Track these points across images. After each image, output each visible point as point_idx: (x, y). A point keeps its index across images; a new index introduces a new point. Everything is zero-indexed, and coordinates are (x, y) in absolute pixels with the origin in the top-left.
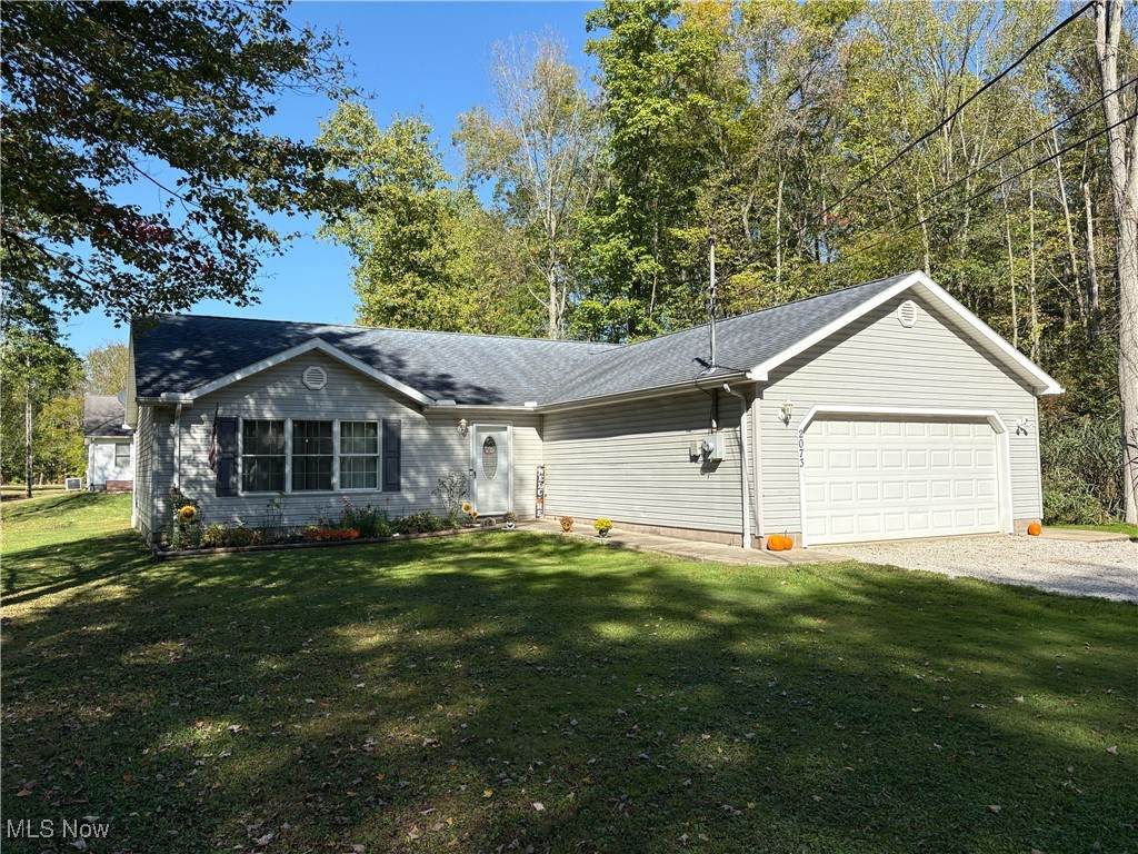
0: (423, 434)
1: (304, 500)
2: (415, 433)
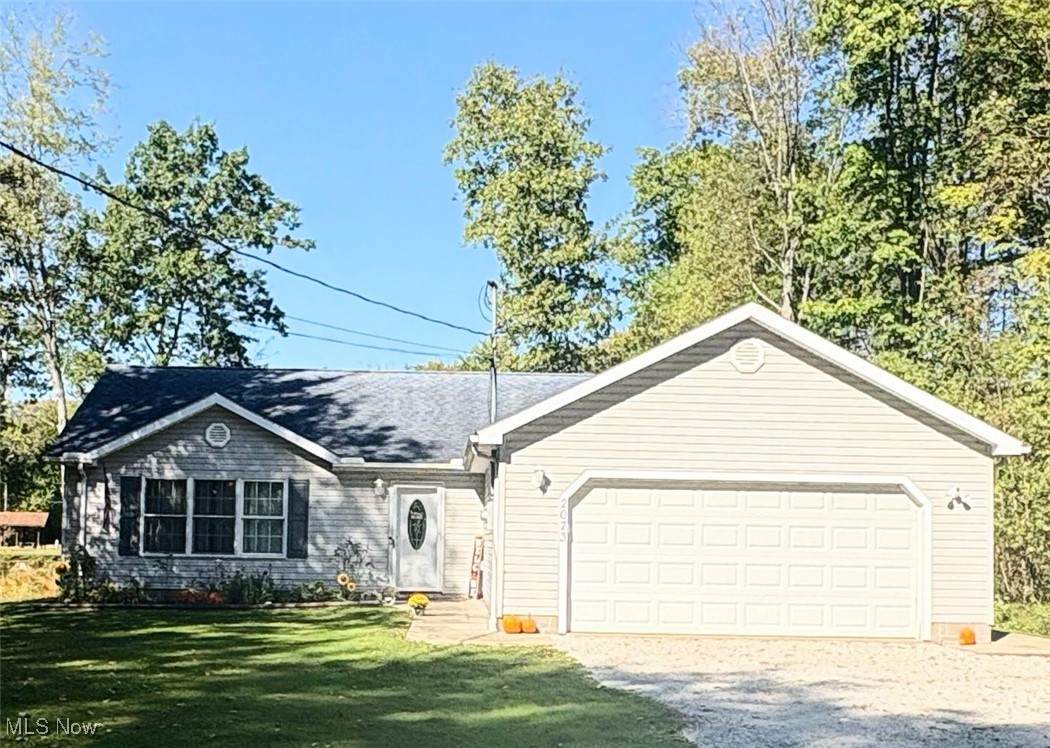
0: (333, 497)
1: (201, 563)
2: (325, 496)
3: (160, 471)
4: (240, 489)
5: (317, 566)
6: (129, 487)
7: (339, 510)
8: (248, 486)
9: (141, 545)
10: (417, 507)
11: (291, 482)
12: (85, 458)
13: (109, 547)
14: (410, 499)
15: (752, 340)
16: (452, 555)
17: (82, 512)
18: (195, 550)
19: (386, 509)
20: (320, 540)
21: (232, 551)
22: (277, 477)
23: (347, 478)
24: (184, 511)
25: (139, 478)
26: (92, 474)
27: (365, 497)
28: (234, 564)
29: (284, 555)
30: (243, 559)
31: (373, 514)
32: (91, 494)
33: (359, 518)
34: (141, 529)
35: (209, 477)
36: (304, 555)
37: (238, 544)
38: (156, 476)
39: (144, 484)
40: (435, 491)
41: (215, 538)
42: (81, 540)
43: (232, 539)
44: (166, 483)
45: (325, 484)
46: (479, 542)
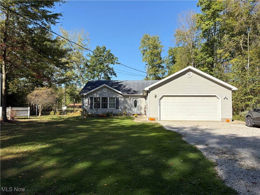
0: (123, 99)
1: (103, 110)
2: (122, 99)
3: (96, 96)
4: (108, 98)
5: (120, 110)
6: (91, 98)
7: (123, 101)
8: (110, 98)
9: (93, 107)
10: (136, 101)
11: (116, 97)
12: (85, 94)
13: (89, 108)
14: (134, 100)
15: (190, 72)
16: (141, 108)
17: (84, 102)
18: (102, 108)
19: (131, 101)
20: (121, 106)
21: (107, 108)
22: (114, 96)
23: (125, 97)
24: (100, 102)
25: (93, 97)
26: (86, 97)
27: (128, 100)
28: (107, 110)
29: (115, 109)
30: (109, 109)
31: (129, 102)
32: (86, 100)
33: (127, 103)
34: (94, 105)
35: (104, 97)
36: (118, 108)
37: (108, 107)
38: (96, 97)
39: (94, 98)
40: (138, 98)
41: (105, 106)
42: (84, 107)
43: (107, 106)
44: (97, 98)
45: (121, 97)
46: (145, 106)
